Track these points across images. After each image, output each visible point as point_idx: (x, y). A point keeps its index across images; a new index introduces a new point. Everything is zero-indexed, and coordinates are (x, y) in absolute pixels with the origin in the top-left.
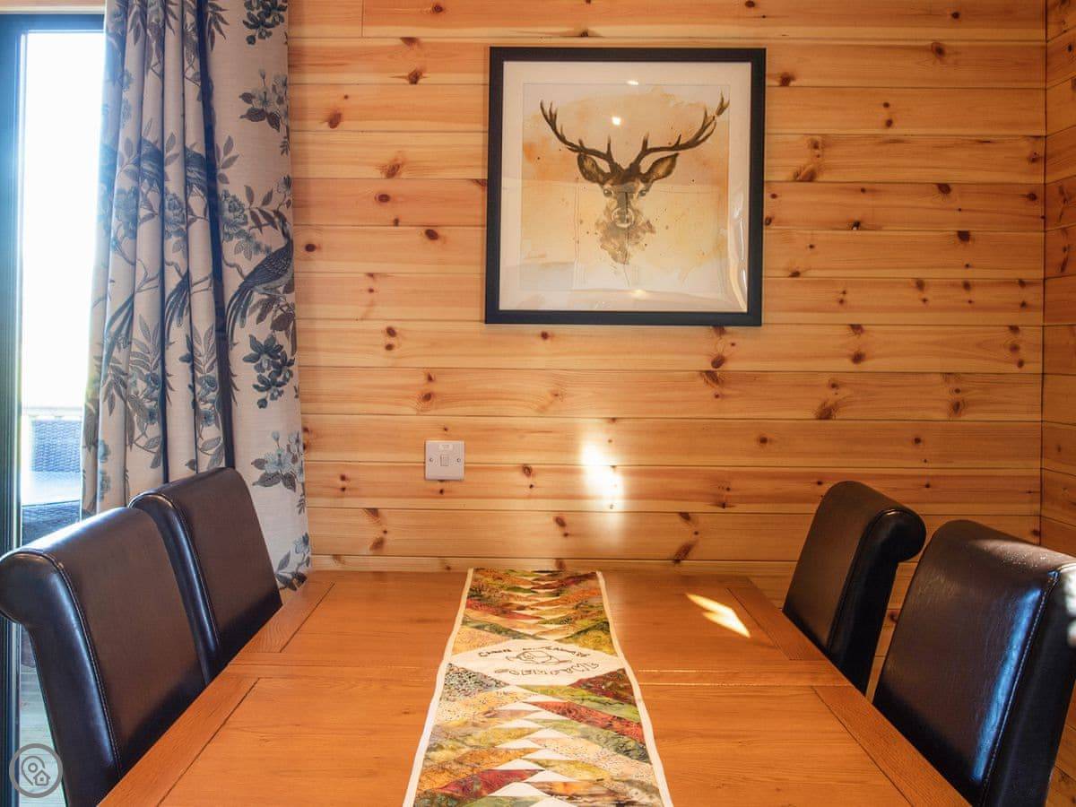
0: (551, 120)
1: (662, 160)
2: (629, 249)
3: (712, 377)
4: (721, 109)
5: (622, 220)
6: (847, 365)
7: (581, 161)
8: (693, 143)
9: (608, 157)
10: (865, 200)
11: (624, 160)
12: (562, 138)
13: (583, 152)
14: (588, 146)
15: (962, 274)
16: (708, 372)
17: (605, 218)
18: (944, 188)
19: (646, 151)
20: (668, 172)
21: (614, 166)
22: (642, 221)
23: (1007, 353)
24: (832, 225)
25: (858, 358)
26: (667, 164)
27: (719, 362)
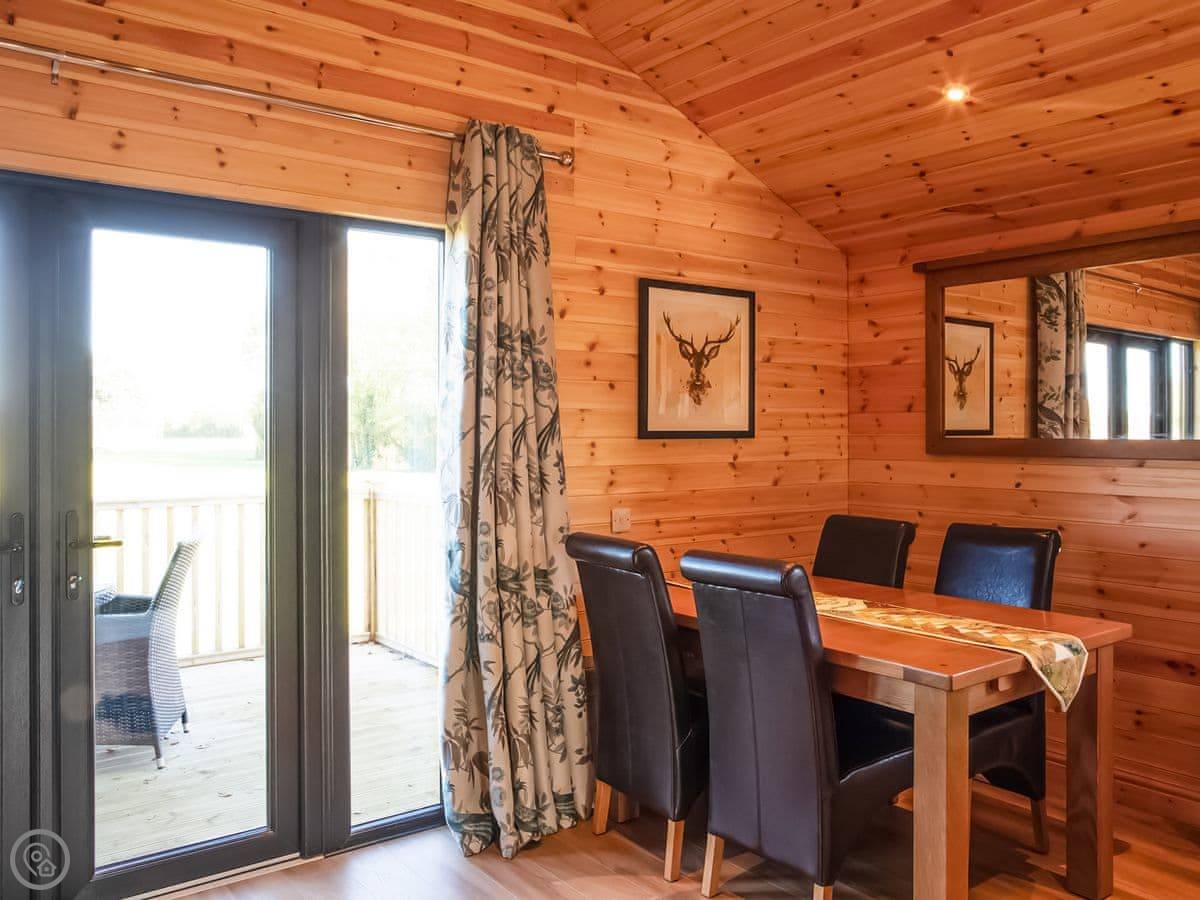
0: (668, 322)
1: (713, 348)
2: (701, 396)
3: (733, 465)
4: (737, 322)
5: (698, 380)
6: (782, 457)
7: (680, 346)
8: (726, 339)
9: (691, 345)
10: (789, 372)
11: (698, 347)
12: (672, 332)
13: (682, 342)
14: (683, 338)
15: (822, 411)
16: (731, 464)
17: (690, 379)
18: (815, 368)
19: (707, 343)
20: (716, 354)
21: (694, 350)
22: (706, 381)
23: (836, 450)
24: (777, 385)
25: (786, 454)
26: (716, 350)
27: (735, 458)
